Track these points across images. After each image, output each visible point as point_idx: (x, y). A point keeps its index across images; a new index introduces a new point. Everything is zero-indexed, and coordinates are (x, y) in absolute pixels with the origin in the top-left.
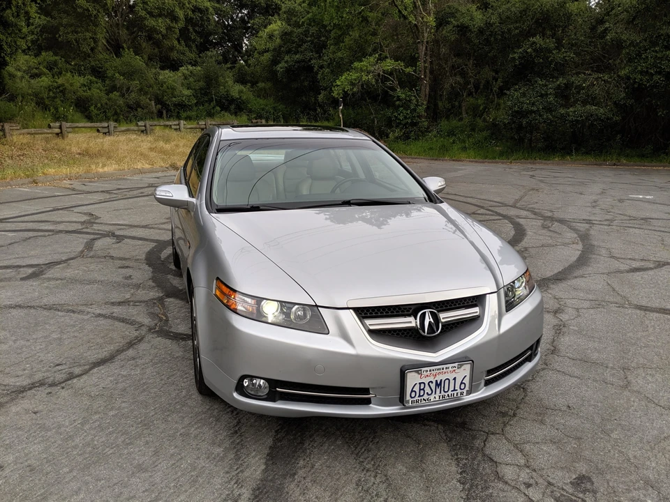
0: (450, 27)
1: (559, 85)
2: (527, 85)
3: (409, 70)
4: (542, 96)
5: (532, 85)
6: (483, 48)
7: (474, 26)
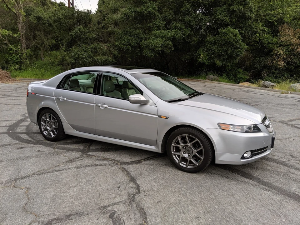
0: (32, 17)
1: (92, 47)
2: (78, 46)
3: (15, 35)
4: (86, 51)
5: (80, 46)
6: (49, 28)
7: (44, 17)
